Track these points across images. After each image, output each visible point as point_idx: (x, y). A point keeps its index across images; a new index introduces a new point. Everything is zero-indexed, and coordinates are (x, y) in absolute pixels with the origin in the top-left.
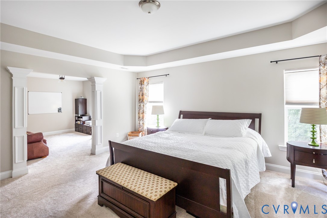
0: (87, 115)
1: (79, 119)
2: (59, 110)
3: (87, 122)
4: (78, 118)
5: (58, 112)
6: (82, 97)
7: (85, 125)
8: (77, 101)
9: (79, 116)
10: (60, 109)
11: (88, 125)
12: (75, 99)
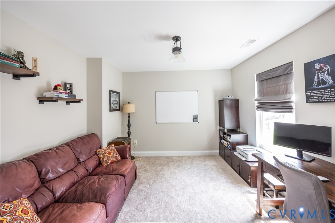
0: (241, 130)
1: (225, 136)
2: (195, 119)
3: (240, 150)
4: (224, 134)
5: (194, 121)
6: (230, 97)
7: (235, 153)
8: (221, 104)
9: (226, 131)
10: (196, 117)
11: (244, 159)
12: (219, 101)
